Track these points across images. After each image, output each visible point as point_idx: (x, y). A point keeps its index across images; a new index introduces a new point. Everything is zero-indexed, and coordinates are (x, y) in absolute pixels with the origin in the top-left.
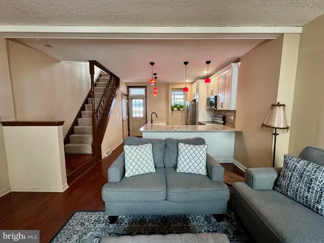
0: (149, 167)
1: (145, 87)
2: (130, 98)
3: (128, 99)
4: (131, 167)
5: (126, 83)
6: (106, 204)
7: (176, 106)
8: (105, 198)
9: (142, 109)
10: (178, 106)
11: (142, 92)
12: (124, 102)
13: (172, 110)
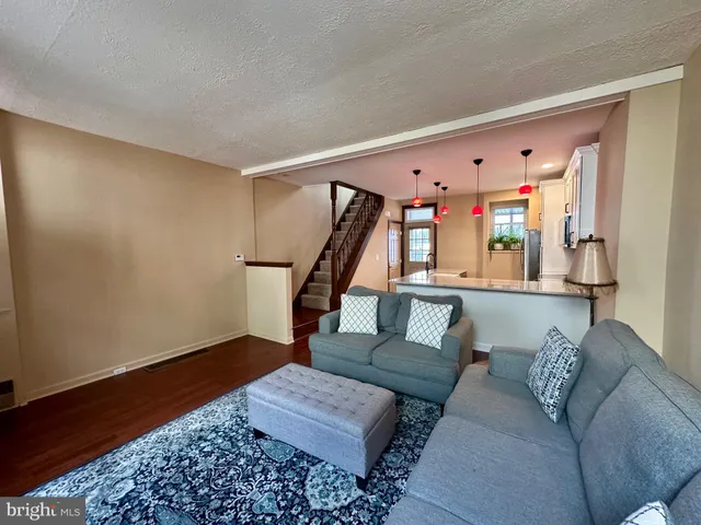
0: (368, 326)
1: (434, 205)
2: (406, 226)
3: (402, 229)
4: (346, 322)
5: (399, 202)
6: (313, 353)
7: (500, 240)
8: (311, 347)
9: (427, 246)
10: (505, 239)
11: (428, 214)
12: (394, 235)
13: (491, 248)
